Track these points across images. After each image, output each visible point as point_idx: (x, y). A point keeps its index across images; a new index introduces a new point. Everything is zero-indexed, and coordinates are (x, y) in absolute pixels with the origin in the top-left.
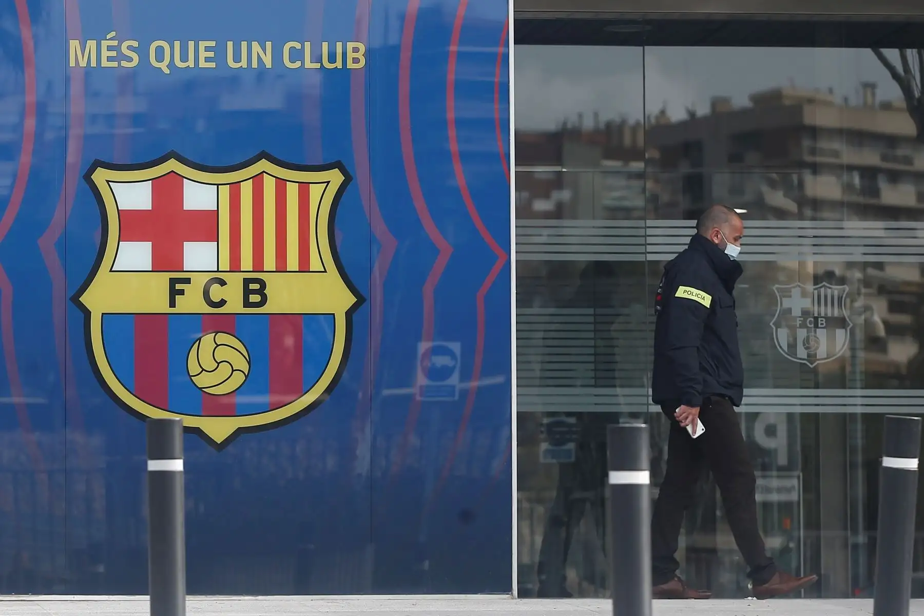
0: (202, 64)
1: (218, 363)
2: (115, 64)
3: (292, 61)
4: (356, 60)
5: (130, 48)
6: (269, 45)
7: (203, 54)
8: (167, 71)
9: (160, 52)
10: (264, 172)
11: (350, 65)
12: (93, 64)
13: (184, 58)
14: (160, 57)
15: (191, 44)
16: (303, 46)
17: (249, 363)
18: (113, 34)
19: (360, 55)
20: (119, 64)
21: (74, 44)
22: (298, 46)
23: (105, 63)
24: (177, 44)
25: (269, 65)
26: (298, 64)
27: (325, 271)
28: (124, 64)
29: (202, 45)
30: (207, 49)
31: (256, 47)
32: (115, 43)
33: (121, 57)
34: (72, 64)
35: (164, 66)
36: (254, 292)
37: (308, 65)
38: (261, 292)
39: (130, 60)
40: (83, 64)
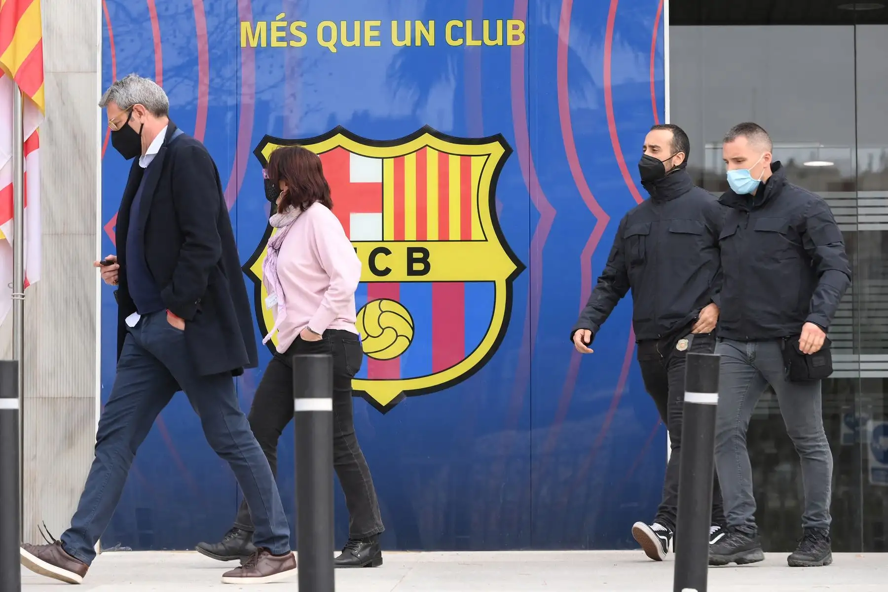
0: (368, 43)
1: (383, 330)
2: (284, 44)
3: (454, 38)
4: (516, 38)
5: (299, 28)
6: (432, 23)
7: (368, 34)
8: (334, 50)
9: (327, 32)
10: (427, 145)
11: (510, 42)
12: (264, 44)
13: (350, 37)
14: (327, 37)
15: (357, 24)
16: (464, 25)
17: (413, 328)
18: (282, 15)
19: (520, 32)
20: (288, 44)
21: (245, 26)
22: (460, 24)
23: (274, 43)
24: (344, 24)
25: (431, 42)
26: (460, 42)
27: (486, 240)
28: (293, 43)
29: (368, 24)
30: (373, 28)
31: (419, 25)
32: (284, 24)
33: (290, 37)
34: (243, 44)
35: (331, 45)
36: (418, 260)
37: (470, 42)
38: (424, 260)
39: (299, 40)
40: (254, 44)
